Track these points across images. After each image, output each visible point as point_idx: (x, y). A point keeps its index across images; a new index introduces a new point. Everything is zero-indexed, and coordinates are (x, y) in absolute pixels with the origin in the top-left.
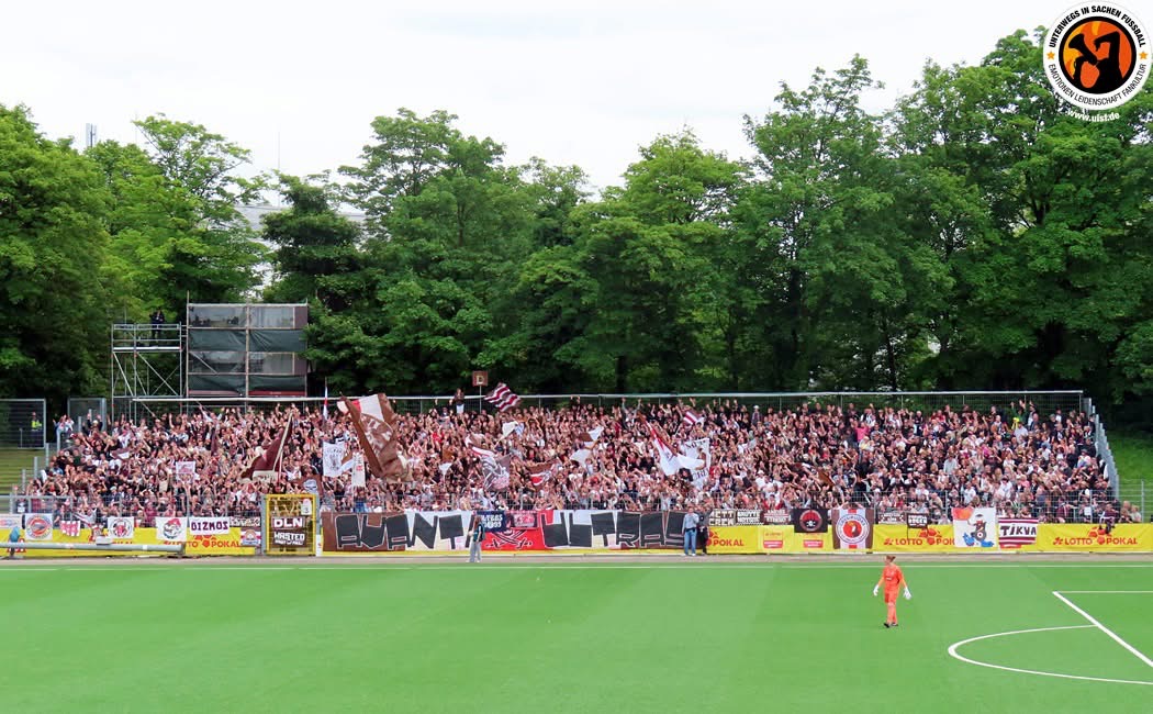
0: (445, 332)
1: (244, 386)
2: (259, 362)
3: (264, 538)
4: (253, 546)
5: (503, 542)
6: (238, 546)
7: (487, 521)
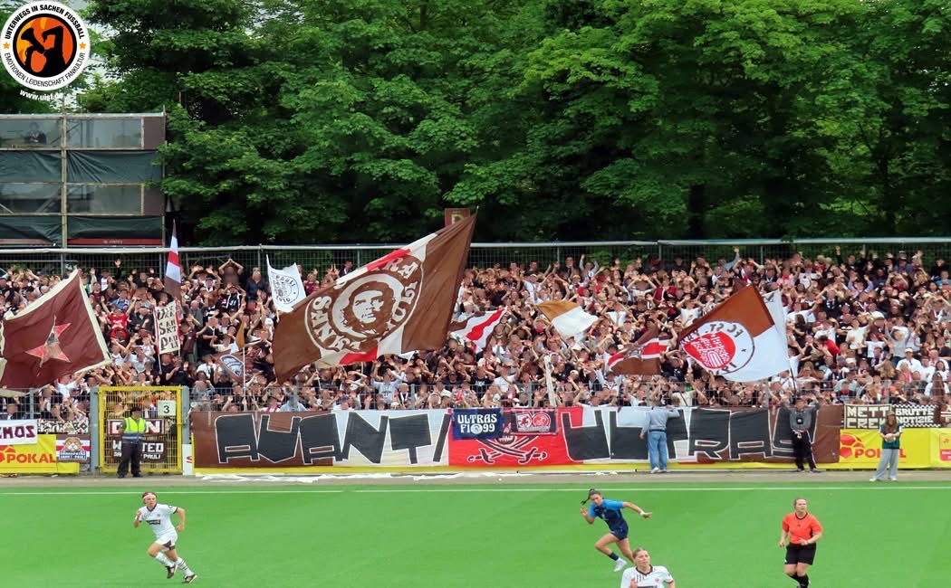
0: (397, 154)
1: (59, 231)
2: (85, 197)
3: (94, 449)
4: (77, 461)
5: (498, 452)
6: (52, 461)
7: (471, 424)
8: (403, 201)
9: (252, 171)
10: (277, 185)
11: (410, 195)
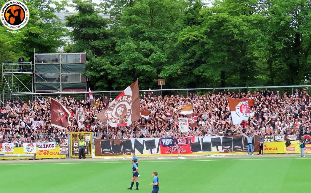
0: (146, 63)
1: (59, 87)
2: (66, 77)
3: (69, 151)
4: (65, 154)
5: (173, 150)
6: (59, 154)
7: (166, 142)
9: (109, 69)
10: (115, 73)
11: (149, 75)
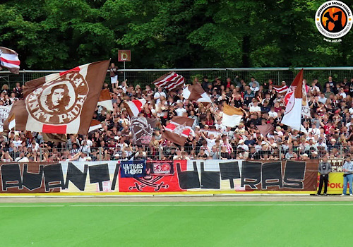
5: (144, 185)
7: (130, 169)
8: (96, 46)
10: (32, 36)
11: (100, 43)
